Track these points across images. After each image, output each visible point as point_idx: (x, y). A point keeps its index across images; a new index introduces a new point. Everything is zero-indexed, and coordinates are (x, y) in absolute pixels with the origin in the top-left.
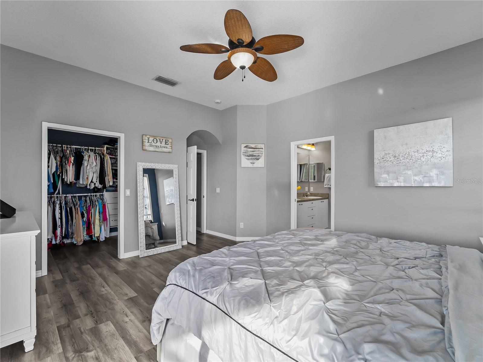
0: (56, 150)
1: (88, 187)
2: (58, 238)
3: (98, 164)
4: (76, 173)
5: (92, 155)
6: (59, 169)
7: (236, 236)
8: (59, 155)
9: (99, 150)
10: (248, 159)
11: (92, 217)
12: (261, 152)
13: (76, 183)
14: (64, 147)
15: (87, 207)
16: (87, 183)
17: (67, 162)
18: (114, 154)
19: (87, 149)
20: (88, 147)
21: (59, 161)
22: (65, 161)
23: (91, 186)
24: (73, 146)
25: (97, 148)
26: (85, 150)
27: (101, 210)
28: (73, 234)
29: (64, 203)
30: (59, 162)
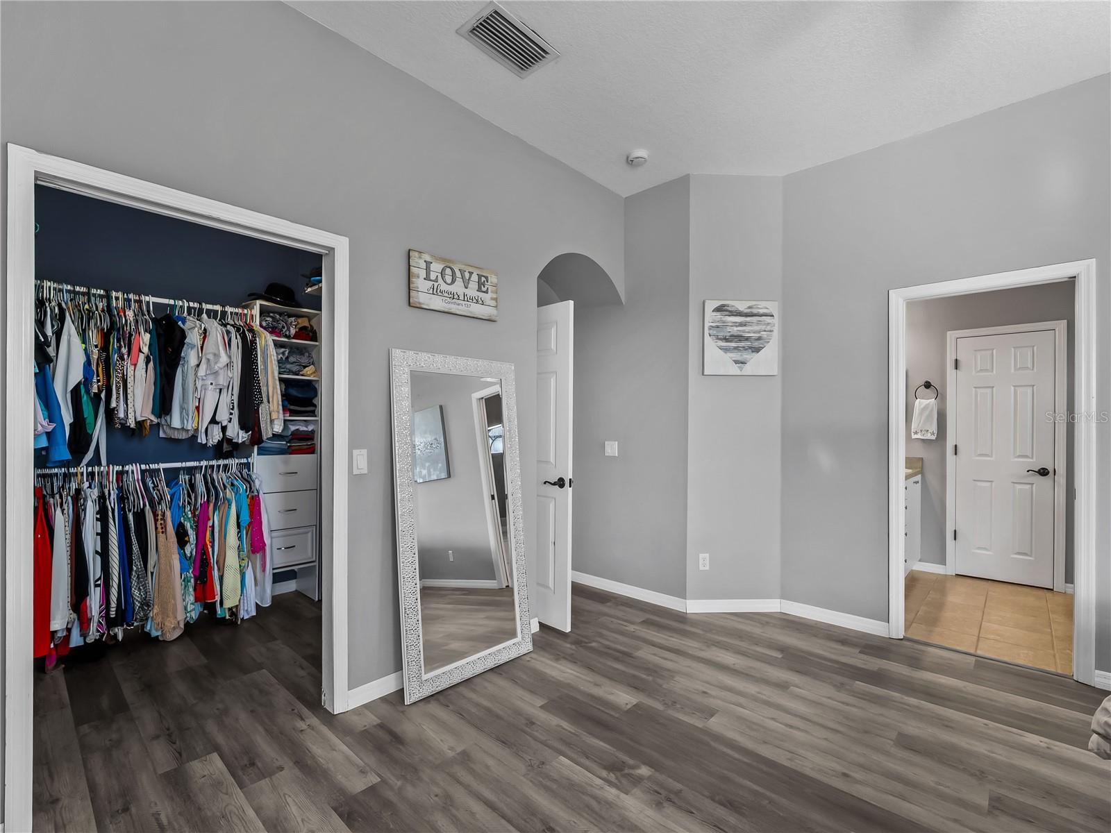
0: (87, 306)
1: (202, 439)
2: (93, 626)
3: (234, 359)
4: (158, 391)
5: (215, 329)
6: (98, 376)
7: (685, 598)
8: (96, 324)
9: (237, 314)
10: (726, 350)
11: (213, 542)
12: (768, 328)
13: (158, 424)
14: (117, 299)
15: (195, 509)
16: (195, 425)
17: (124, 351)
18: (284, 330)
19: (195, 309)
20: (200, 304)
21: (96, 346)
22: (120, 348)
23: (209, 436)
24: (147, 298)
25: (229, 309)
26: (189, 314)
27: (246, 517)
28: (148, 606)
29: (113, 496)
30: (96, 351)
